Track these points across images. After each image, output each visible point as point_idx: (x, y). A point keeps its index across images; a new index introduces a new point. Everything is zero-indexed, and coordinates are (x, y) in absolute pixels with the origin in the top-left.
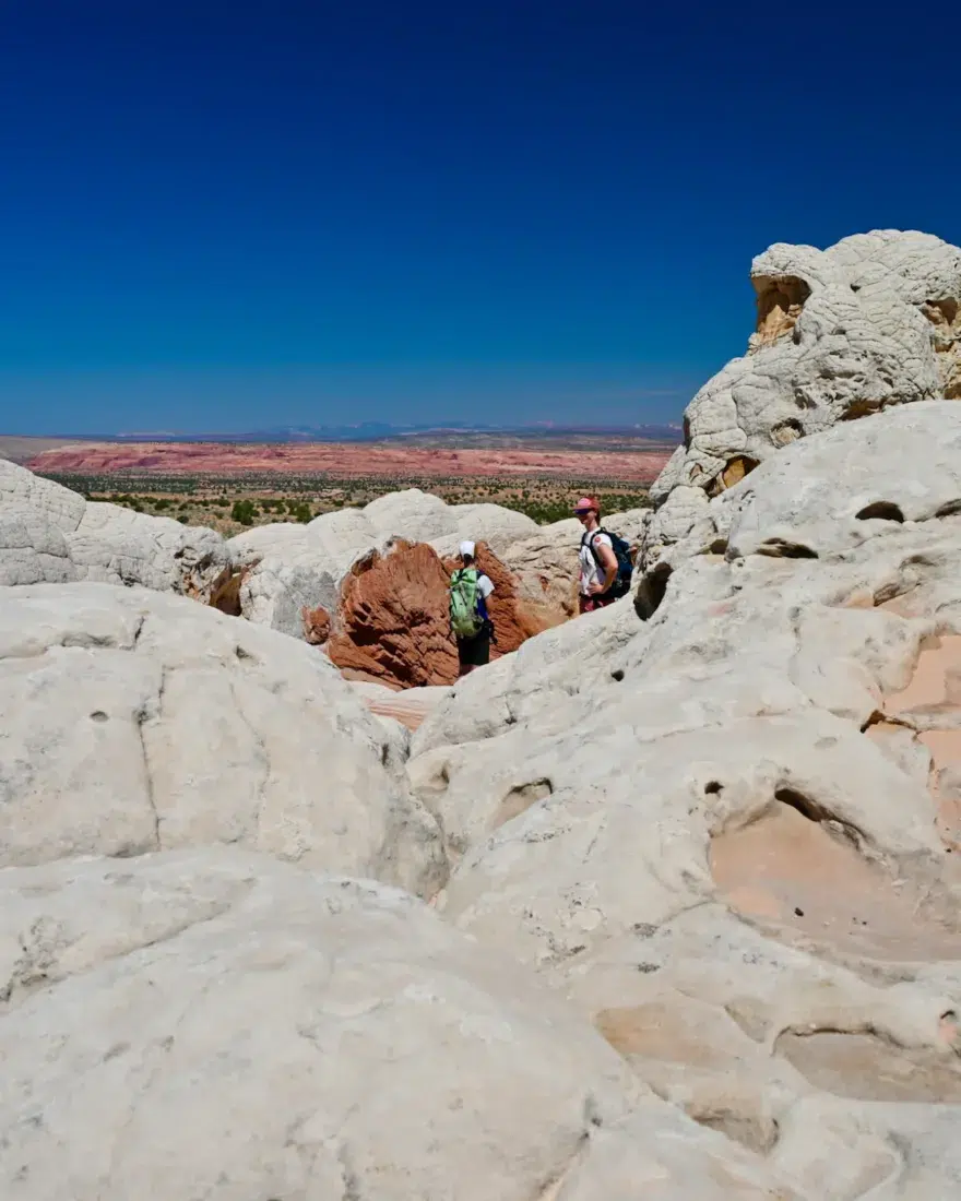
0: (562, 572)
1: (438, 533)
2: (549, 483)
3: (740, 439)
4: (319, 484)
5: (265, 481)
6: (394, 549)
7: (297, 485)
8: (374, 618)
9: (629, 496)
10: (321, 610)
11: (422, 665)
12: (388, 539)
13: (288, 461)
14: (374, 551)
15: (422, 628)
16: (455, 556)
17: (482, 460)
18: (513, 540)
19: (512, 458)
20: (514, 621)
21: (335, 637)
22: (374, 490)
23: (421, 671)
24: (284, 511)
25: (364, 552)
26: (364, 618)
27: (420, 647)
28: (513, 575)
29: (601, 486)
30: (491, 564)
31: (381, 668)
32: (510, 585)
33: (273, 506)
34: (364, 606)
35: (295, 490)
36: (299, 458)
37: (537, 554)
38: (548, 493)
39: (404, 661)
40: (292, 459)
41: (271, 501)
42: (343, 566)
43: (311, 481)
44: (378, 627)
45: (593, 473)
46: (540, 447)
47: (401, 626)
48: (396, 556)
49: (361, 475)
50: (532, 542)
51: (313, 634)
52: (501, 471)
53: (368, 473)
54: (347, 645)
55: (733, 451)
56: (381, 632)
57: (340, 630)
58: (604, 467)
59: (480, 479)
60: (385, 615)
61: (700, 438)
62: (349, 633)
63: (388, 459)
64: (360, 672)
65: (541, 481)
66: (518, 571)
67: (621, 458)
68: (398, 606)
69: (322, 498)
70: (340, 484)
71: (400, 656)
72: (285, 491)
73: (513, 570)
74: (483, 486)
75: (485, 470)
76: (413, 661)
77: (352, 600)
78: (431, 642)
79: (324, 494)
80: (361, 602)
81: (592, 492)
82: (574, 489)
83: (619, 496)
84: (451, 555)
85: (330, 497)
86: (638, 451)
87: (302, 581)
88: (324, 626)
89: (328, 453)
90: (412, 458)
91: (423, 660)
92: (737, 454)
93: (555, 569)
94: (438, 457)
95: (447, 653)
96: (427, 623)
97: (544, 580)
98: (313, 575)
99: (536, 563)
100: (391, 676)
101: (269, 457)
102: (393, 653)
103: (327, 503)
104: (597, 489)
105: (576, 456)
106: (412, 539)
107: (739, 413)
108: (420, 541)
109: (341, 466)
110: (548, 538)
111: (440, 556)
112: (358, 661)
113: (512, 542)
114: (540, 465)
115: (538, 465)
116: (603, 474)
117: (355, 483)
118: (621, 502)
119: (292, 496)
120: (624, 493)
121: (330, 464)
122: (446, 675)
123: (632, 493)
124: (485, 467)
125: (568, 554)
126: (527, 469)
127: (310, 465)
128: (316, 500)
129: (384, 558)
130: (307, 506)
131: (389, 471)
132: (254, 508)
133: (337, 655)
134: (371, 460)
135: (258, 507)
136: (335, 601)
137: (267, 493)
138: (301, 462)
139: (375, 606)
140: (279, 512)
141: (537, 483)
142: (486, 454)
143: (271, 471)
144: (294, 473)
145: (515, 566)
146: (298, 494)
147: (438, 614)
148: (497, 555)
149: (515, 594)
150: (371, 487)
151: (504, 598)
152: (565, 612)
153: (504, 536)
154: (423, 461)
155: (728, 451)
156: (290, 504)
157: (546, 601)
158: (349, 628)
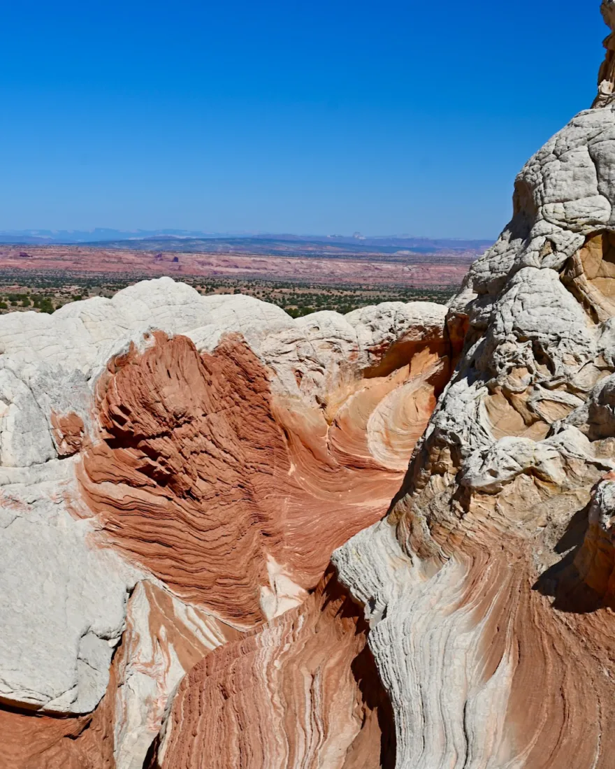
0: (317, 366)
1: (193, 324)
2: (256, 283)
3: (603, 209)
4: (59, 281)
5: (12, 278)
6: (151, 342)
7: (40, 281)
8: (134, 422)
9: (323, 295)
10: (73, 415)
11: (187, 472)
12: (145, 330)
13: (31, 260)
14: (132, 344)
15: (185, 429)
16: (211, 349)
17: (199, 263)
18: (267, 332)
19: (224, 261)
20: (269, 416)
21: (90, 447)
22: (108, 287)
23: (186, 478)
24: (30, 304)
25: (120, 346)
26: (122, 422)
27: (184, 451)
28: (267, 368)
29: (300, 286)
30: (247, 357)
31: (144, 478)
32: (266, 379)
33: (19, 300)
34: (122, 408)
35: (38, 286)
36: (41, 259)
37: (291, 347)
38: (256, 292)
39: (168, 469)
40: (35, 259)
41: (18, 295)
42: (98, 362)
43: (53, 279)
44: (140, 432)
45: (292, 275)
46: (248, 252)
47: (165, 429)
48: (154, 350)
49: (96, 274)
50: (285, 335)
51: (64, 444)
52: (215, 273)
53: (102, 272)
54: (104, 454)
55: (594, 223)
56: (142, 437)
57: (95, 435)
58: (301, 270)
59: (198, 279)
60: (147, 418)
61: (550, 207)
62: (106, 440)
63: (120, 260)
64: (121, 484)
65: (249, 281)
66: (274, 365)
67: (315, 263)
68: (160, 407)
69: (62, 293)
70: (78, 282)
71: (163, 463)
72: (29, 287)
73: (268, 363)
74: (201, 285)
75: (201, 271)
76: (178, 468)
77: (109, 402)
78: (194, 444)
79: (64, 290)
80: (119, 404)
81: (292, 291)
82: (277, 288)
83: (315, 295)
84: (207, 348)
85: (69, 293)
86: (331, 257)
87: (49, 381)
88: (77, 435)
89: (66, 254)
90: (139, 260)
91: (187, 466)
92: (598, 227)
93: (309, 362)
94: (161, 260)
95: (210, 454)
96: (189, 423)
97: (299, 374)
98: (61, 373)
99: (290, 356)
100: (155, 486)
101: (15, 258)
102: (154, 459)
103: (66, 297)
104: (296, 288)
105: (278, 260)
106: (170, 332)
107: (599, 176)
108: (178, 333)
109: (79, 266)
110: (302, 330)
111: (197, 348)
112: (117, 472)
113: (267, 334)
114: (249, 268)
115: (246, 268)
116: (301, 276)
117: (91, 280)
118: (316, 300)
119: (36, 291)
120: (319, 292)
121: (69, 264)
122: (211, 479)
123: (325, 292)
124: (201, 269)
125: (322, 347)
126: (236, 270)
127: (52, 265)
128: (57, 295)
129: (142, 352)
130: (49, 300)
131: (120, 271)
132: (3, 302)
133: (95, 468)
134: (104, 261)
135: (6, 300)
136: (90, 404)
137: (15, 289)
138: (44, 261)
139: (136, 409)
140: (24, 306)
141: (246, 283)
142: (202, 258)
143: (16, 269)
144: (37, 272)
145: (270, 359)
146: (41, 290)
147: (200, 412)
148: (253, 348)
149: (270, 389)
150: (105, 285)
151: (260, 392)
152: (320, 405)
153: (259, 329)
154: (150, 263)
155: (588, 224)
156: (35, 298)
157: (300, 394)
158: (106, 435)
